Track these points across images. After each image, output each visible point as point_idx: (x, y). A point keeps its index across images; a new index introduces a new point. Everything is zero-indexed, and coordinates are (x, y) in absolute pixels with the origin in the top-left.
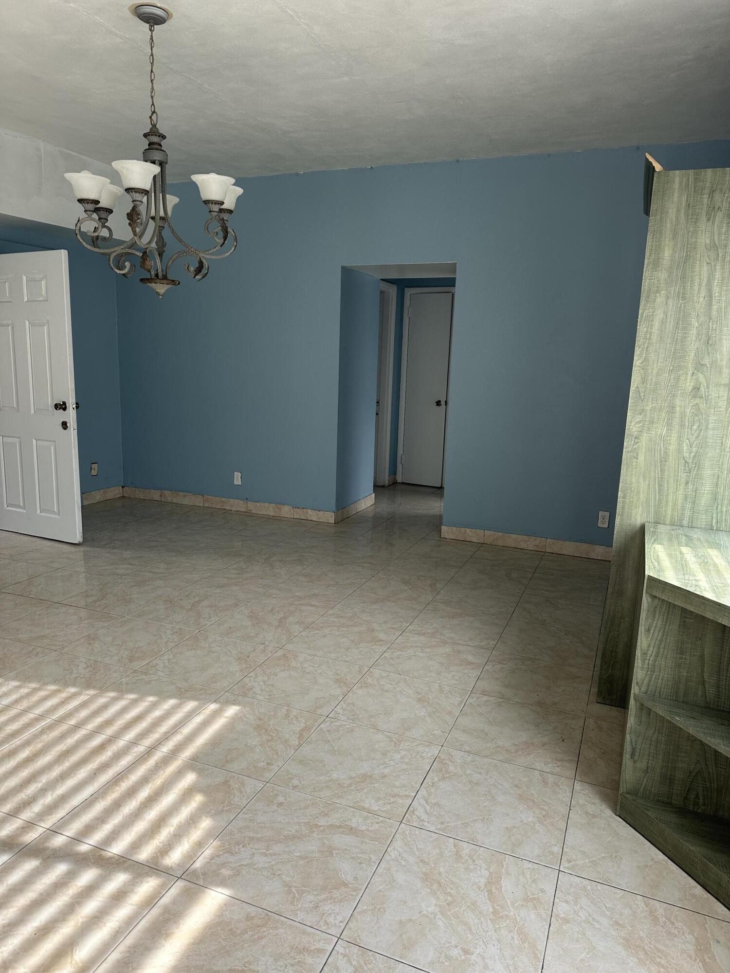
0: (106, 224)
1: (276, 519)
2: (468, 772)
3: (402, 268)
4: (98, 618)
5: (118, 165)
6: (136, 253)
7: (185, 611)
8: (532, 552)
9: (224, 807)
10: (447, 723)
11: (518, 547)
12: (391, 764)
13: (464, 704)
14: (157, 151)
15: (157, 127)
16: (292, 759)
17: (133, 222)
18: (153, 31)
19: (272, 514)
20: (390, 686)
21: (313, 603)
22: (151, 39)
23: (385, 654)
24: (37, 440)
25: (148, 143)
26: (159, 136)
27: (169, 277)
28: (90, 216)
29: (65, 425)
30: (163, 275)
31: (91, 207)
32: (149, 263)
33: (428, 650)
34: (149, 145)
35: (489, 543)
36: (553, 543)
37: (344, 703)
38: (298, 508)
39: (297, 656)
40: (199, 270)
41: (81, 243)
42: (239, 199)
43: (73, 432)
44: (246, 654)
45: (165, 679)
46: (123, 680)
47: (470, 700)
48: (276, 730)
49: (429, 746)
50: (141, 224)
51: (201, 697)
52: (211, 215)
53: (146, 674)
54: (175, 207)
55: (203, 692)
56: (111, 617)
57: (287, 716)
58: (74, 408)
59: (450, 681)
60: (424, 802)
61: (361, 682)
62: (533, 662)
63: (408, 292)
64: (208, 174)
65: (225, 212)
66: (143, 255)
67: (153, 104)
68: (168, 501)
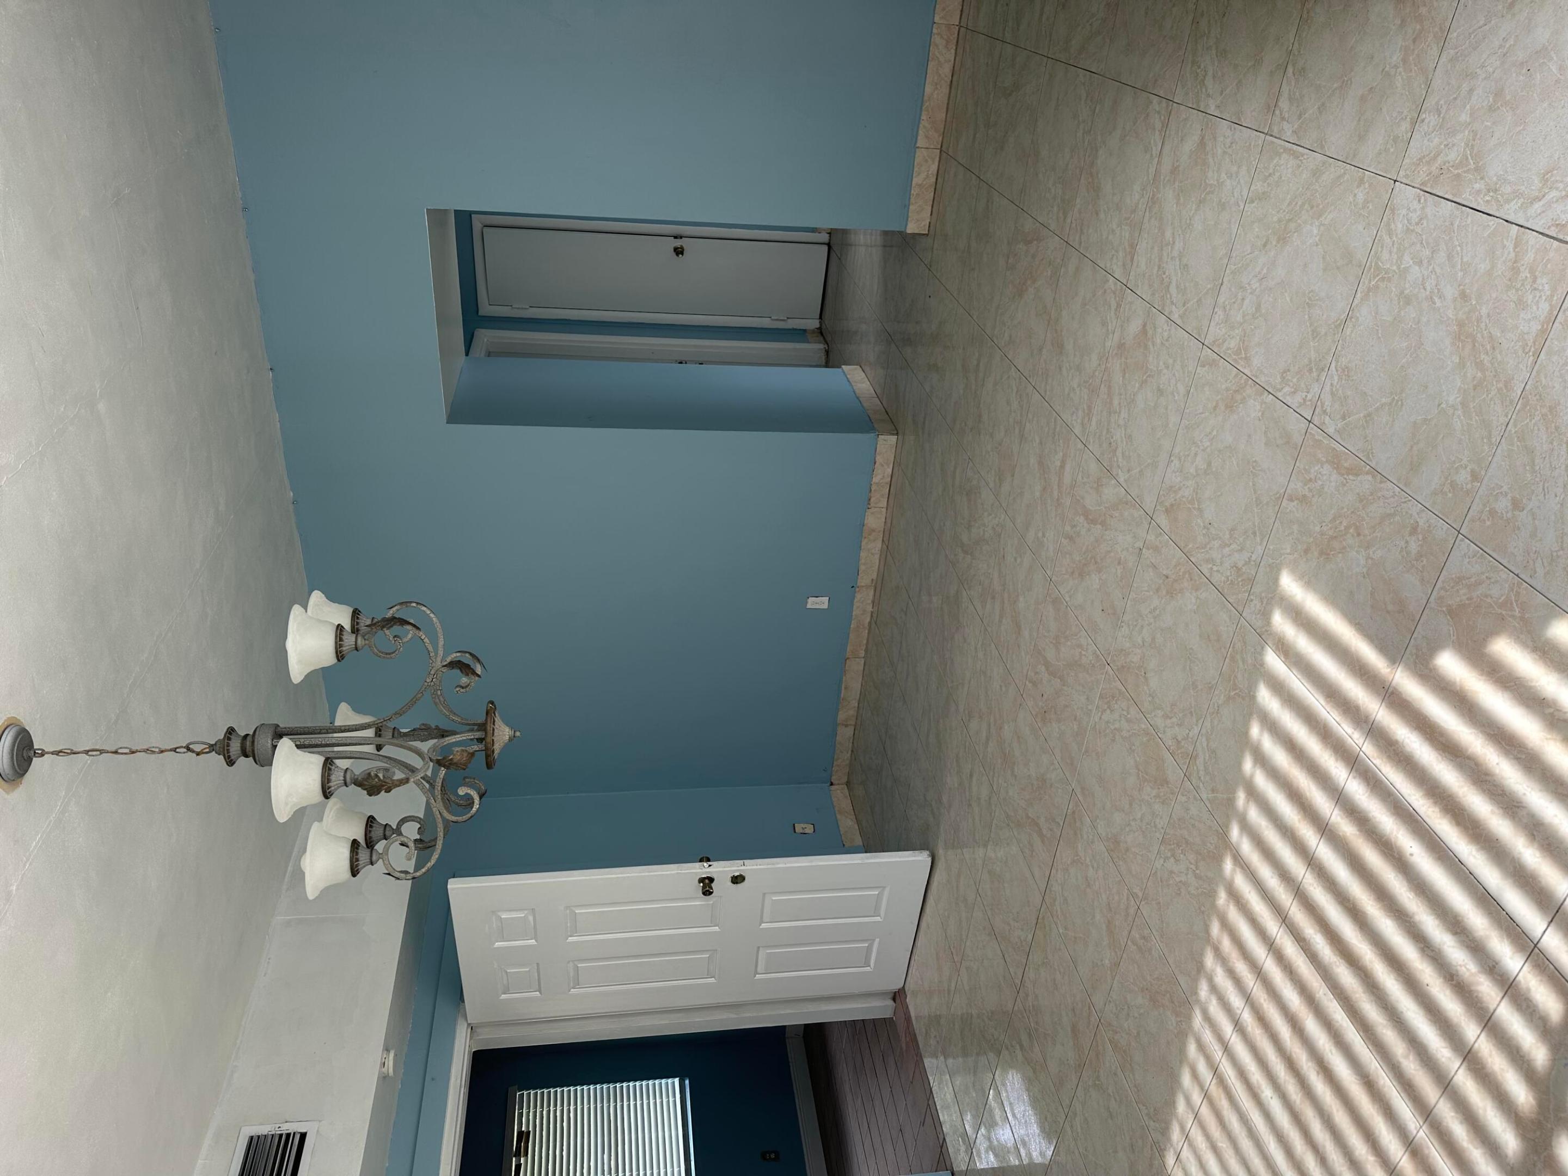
0: (395, 827)
1: (888, 535)
2: (1464, 117)
3: (442, 320)
4: (1075, 834)
5: (282, 814)
6: (442, 776)
7: (1065, 688)
8: (960, 51)
9: (1513, 616)
10: (1340, 177)
11: (949, 81)
12: (1434, 284)
13: (1295, 147)
14: (256, 743)
15: (214, 743)
16: (1406, 485)
17: (383, 786)
18: (43, 750)
19: (879, 544)
20: (1247, 302)
21: (1058, 463)
22: (57, 755)
23: (1175, 317)
24: (762, 922)
25: (242, 758)
26: (229, 739)
27: (481, 719)
28: (380, 856)
29: (737, 880)
30: (478, 730)
31: (363, 855)
32: (457, 755)
33: (1168, 234)
34: (247, 756)
35: (941, 139)
36: (944, 9)
37: (1280, 390)
38: (870, 500)
39: (1171, 487)
40: (465, 669)
41: (428, 870)
42: (332, 597)
43: (749, 867)
44: (1161, 581)
45: (1208, 724)
46: (1204, 796)
47: (1288, 135)
48: (1334, 519)
49: (1393, 210)
50: (387, 770)
51: (1250, 661)
52: (363, 647)
53: (1193, 757)
54: (357, 709)
55: (1238, 657)
56: (1074, 812)
57: (1303, 500)
58: (710, 866)
59: (1242, 182)
60: (1538, 206)
61: (1235, 360)
62: (1202, 15)
63: (486, 309)
64: (287, 651)
65: (358, 623)
66: (444, 767)
67: (174, 750)
68: (856, 714)
